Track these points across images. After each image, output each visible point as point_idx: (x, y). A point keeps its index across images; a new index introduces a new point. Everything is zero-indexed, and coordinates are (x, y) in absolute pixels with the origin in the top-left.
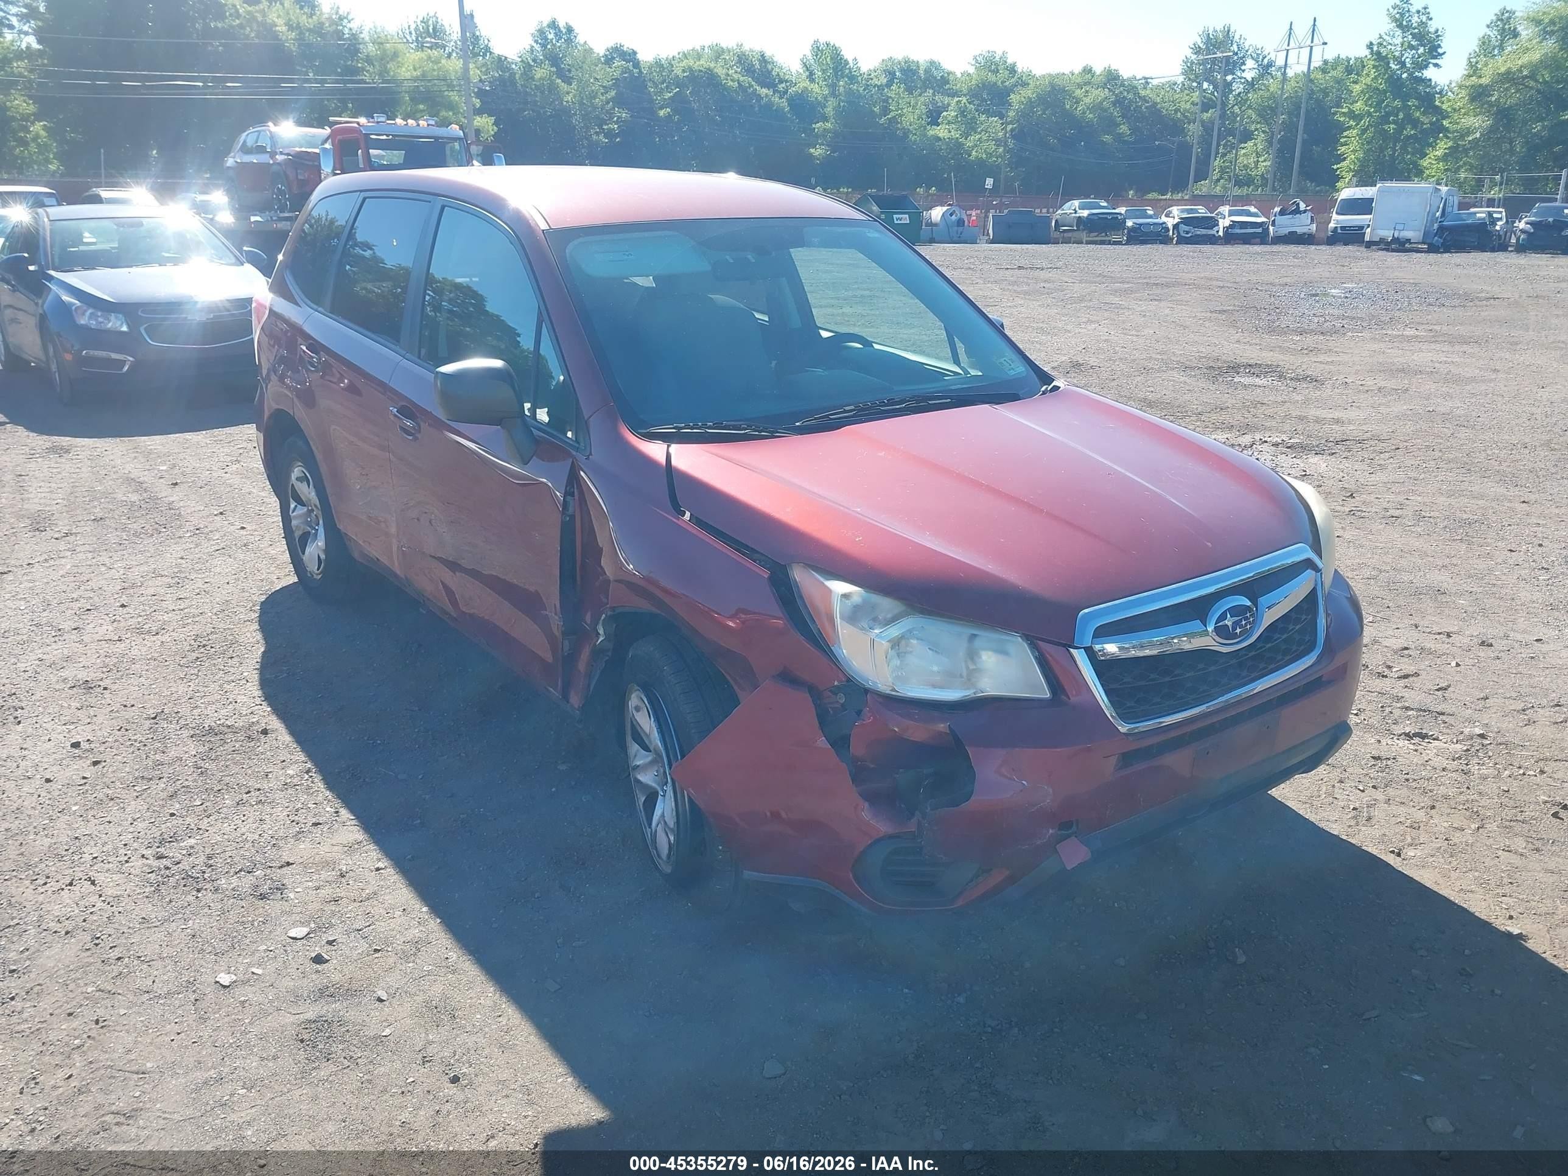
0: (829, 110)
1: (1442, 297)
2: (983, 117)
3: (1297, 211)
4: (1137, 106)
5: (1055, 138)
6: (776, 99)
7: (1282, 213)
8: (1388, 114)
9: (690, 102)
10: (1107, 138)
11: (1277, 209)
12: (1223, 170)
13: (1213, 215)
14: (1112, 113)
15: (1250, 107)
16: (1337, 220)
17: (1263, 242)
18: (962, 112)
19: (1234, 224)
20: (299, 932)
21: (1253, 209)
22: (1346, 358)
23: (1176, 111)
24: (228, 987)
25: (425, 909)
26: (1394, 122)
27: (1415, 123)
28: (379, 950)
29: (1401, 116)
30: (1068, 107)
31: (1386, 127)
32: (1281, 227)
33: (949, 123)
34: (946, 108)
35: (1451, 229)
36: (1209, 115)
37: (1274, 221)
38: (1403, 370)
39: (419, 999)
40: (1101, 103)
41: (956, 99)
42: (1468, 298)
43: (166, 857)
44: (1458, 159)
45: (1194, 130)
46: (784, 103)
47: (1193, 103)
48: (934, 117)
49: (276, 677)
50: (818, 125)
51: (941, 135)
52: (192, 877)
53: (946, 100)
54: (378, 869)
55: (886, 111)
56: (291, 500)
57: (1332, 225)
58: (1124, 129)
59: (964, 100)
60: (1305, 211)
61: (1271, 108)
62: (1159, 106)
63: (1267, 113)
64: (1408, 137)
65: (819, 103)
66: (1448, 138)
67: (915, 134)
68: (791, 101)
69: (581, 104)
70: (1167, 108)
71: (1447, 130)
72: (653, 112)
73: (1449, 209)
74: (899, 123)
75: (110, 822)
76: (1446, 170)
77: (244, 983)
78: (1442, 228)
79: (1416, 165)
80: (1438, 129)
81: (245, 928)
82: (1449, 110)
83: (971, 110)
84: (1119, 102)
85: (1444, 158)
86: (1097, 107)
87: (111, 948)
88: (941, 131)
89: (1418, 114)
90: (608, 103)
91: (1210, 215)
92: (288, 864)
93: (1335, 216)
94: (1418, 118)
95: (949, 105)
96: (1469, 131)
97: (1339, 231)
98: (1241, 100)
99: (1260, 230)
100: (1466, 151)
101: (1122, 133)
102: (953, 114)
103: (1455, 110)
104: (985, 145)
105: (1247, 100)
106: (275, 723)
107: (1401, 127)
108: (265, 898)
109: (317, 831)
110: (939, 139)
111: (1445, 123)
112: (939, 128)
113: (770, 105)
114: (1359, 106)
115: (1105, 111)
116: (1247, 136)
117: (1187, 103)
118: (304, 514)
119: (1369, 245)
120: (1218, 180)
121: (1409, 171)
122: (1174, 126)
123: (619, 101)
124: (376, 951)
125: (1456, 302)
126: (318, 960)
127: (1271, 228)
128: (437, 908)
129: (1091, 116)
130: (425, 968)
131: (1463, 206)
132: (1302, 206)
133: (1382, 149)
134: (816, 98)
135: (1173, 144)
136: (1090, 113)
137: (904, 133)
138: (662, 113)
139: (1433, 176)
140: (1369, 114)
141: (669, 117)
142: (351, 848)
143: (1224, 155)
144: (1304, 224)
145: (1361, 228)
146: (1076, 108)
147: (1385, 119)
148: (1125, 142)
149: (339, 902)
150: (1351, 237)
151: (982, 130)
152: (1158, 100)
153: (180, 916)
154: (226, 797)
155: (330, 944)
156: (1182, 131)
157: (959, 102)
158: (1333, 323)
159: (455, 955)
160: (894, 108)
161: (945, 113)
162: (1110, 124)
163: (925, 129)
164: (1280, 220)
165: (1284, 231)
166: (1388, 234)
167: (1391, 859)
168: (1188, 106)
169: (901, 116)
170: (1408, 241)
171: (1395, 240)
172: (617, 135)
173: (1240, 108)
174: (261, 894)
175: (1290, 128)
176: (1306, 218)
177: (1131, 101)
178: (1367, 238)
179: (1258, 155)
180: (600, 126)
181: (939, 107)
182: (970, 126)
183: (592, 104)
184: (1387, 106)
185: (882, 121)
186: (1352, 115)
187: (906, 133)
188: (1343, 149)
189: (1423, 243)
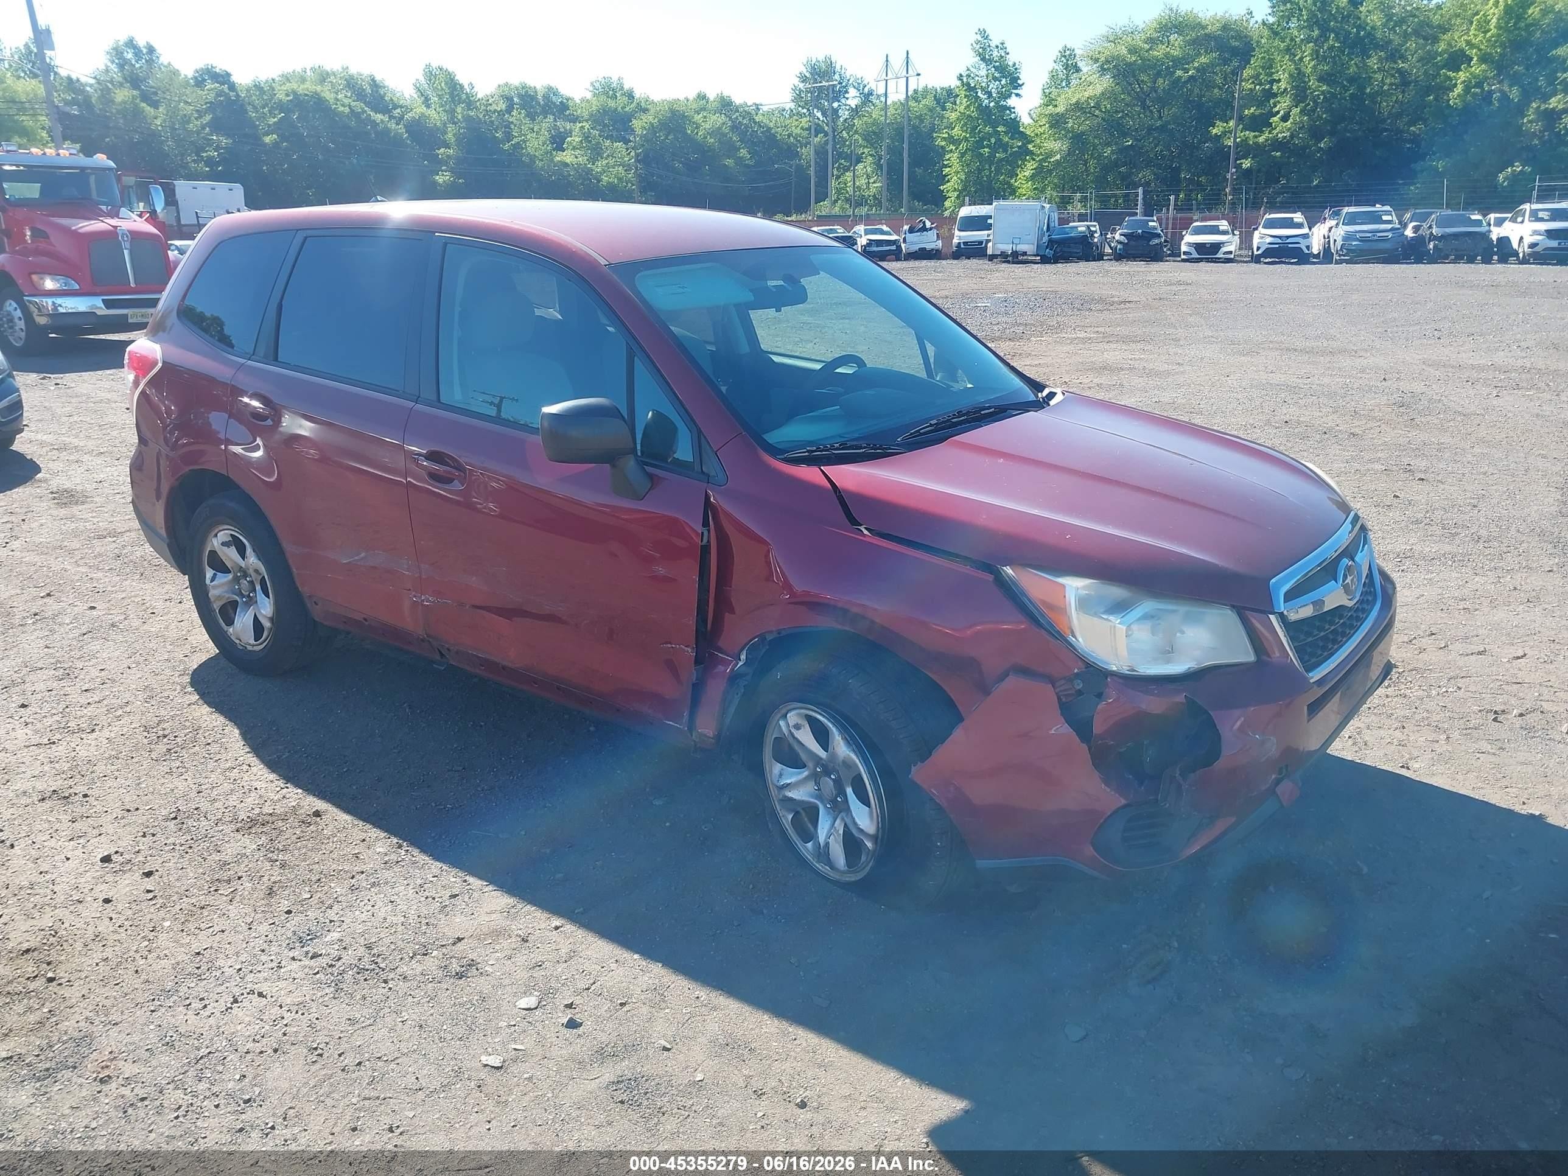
0: (450, 136)
1: (1084, 304)
2: (608, 143)
3: (924, 229)
4: (753, 131)
5: (681, 162)
6: (392, 125)
7: (911, 231)
8: (982, 139)
9: (298, 128)
10: (729, 162)
11: (906, 227)
12: (839, 192)
13: (850, 234)
14: (731, 138)
15: (856, 132)
16: (960, 236)
17: (898, 259)
18: (587, 137)
19: (871, 243)
20: (530, 1001)
21: (885, 228)
22: (1048, 360)
23: (789, 136)
24: (501, 1067)
25: (636, 956)
26: (988, 146)
27: (1005, 147)
28: (625, 1004)
29: (993, 140)
30: (689, 132)
31: (982, 151)
32: (912, 243)
33: (574, 148)
34: (570, 133)
35: (1061, 242)
36: (819, 139)
37: (904, 239)
38: (1105, 368)
39: (702, 1040)
40: (720, 128)
41: (579, 125)
42: (1106, 303)
43: (321, 955)
44: (1044, 178)
45: (807, 153)
46: (401, 129)
47: (802, 128)
48: (558, 142)
49: (278, 757)
50: (442, 150)
51: (568, 161)
52: (367, 970)
53: (568, 126)
54: (557, 928)
55: (509, 137)
56: (207, 567)
57: (955, 241)
58: (743, 152)
59: (587, 125)
60: (931, 229)
61: (874, 133)
62: (773, 131)
63: (873, 137)
64: (1002, 160)
65: (438, 129)
66: (1034, 160)
67: (542, 160)
68: (409, 127)
69: (173, 129)
70: (780, 133)
71: (1032, 153)
72: (257, 139)
73: (1052, 225)
74: (523, 148)
75: (223, 931)
76: (1035, 189)
77: (514, 1061)
78: (1051, 242)
79: (1010, 185)
80: (1024, 153)
81: (469, 1009)
82: (1032, 135)
83: (595, 136)
84: (735, 127)
85: (1032, 178)
86: (716, 132)
87: (340, 1055)
88: (567, 157)
89: (1007, 139)
90: (203, 128)
91: (848, 234)
92: (460, 940)
93: (957, 233)
94: (1007, 142)
95: (571, 131)
96: (1051, 154)
97: (962, 246)
98: (849, 127)
99: (894, 248)
100: (1050, 172)
101: (742, 157)
102: (577, 139)
103: (1037, 135)
104: (614, 171)
105: (854, 125)
106: (321, 805)
107: (994, 149)
108: (463, 976)
109: (458, 901)
110: (566, 165)
111: (1030, 146)
112: (564, 154)
113: (387, 131)
114: (957, 132)
115: (725, 135)
116: (859, 160)
117: (797, 127)
118: (230, 582)
119: (992, 258)
120: (836, 201)
121: (1004, 190)
122: (790, 151)
123: (216, 126)
124: (622, 1005)
125: (1100, 307)
126: (572, 1024)
127: (903, 246)
128: (649, 952)
129: (712, 140)
130: (684, 1011)
131: (1063, 221)
132: (928, 224)
133: (980, 170)
134: (435, 124)
135: (791, 167)
136: (711, 138)
137: (531, 159)
138: (267, 139)
139: (1025, 195)
140: (966, 139)
141: (276, 144)
142: (507, 912)
143: (838, 177)
144: (930, 240)
145: (981, 243)
146: (697, 133)
147: (979, 144)
148: (748, 166)
149: (544, 966)
150: (974, 251)
151: (608, 156)
152: (772, 125)
153: (387, 1010)
154: (333, 885)
155: (571, 1008)
156: (797, 155)
157: (582, 127)
158: (1012, 330)
159: (703, 993)
160: (516, 134)
161: (569, 139)
162: (731, 149)
163: (551, 155)
164: (909, 237)
165: (916, 248)
166: (1008, 248)
167: (1404, 772)
168: (798, 131)
169: (525, 141)
170: (1025, 254)
171: (1015, 254)
172: (218, 164)
173: (848, 133)
174: (457, 974)
175: (895, 152)
176: (932, 235)
177: (746, 126)
178: (990, 252)
179: (868, 177)
180: (198, 155)
181: (561, 133)
182: (596, 153)
183: (185, 129)
184: (980, 131)
185: (506, 147)
186: (951, 140)
187: (533, 158)
188: (948, 169)
189: (1037, 255)
